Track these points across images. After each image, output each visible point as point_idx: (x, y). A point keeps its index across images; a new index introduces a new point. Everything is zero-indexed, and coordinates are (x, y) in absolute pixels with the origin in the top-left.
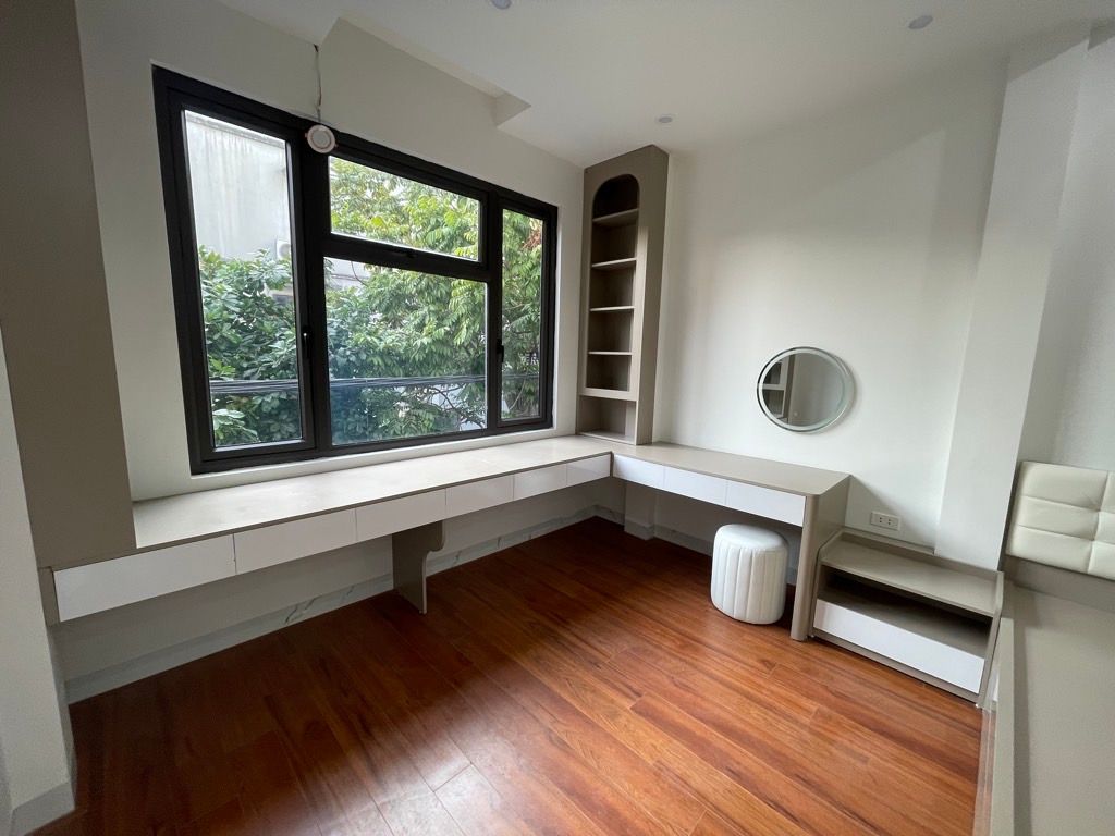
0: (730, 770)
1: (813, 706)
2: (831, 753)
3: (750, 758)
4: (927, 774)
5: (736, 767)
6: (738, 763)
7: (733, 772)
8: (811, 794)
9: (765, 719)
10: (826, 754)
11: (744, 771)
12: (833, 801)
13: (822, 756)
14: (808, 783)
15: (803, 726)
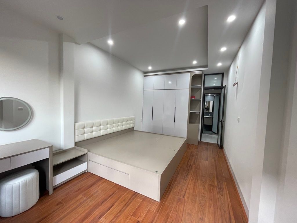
0: (99, 218)
1: (81, 196)
2: (96, 196)
3: (96, 212)
4: (101, 184)
5: (98, 216)
6: (97, 216)
7: (100, 218)
8: (106, 202)
9: (83, 207)
10: (96, 197)
11: (100, 214)
12: (108, 198)
13: (96, 198)
14: (103, 202)
15: (87, 199)
